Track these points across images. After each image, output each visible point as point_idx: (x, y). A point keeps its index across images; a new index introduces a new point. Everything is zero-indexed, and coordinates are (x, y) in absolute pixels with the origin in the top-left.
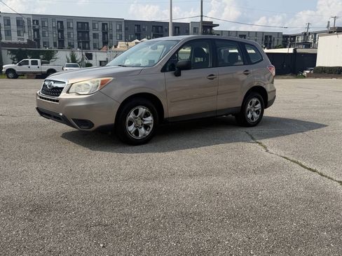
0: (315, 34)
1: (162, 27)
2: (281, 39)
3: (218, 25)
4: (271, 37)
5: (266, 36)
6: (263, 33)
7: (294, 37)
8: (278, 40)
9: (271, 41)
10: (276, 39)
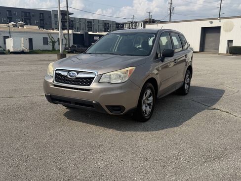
0: (136, 23)
1: (29, 13)
2: (115, 26)
3: (73, 14)
4: (108, 24)
5: (105, 23)
6: (103, 21)
7: (123, 24)
8: (113, 26)
9: (108, 27)
10: (112, 25)
